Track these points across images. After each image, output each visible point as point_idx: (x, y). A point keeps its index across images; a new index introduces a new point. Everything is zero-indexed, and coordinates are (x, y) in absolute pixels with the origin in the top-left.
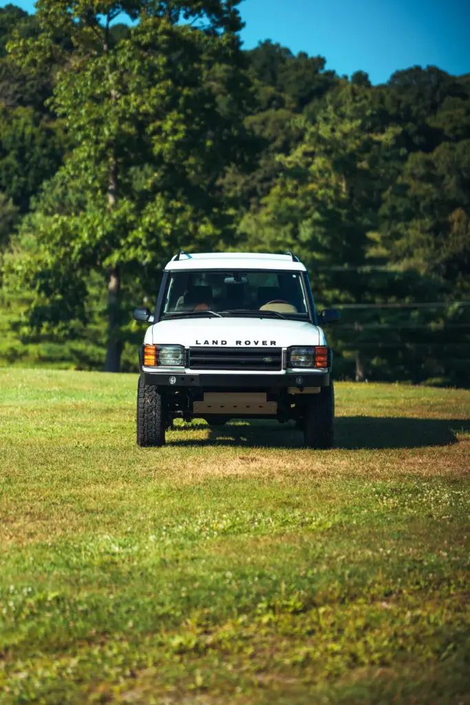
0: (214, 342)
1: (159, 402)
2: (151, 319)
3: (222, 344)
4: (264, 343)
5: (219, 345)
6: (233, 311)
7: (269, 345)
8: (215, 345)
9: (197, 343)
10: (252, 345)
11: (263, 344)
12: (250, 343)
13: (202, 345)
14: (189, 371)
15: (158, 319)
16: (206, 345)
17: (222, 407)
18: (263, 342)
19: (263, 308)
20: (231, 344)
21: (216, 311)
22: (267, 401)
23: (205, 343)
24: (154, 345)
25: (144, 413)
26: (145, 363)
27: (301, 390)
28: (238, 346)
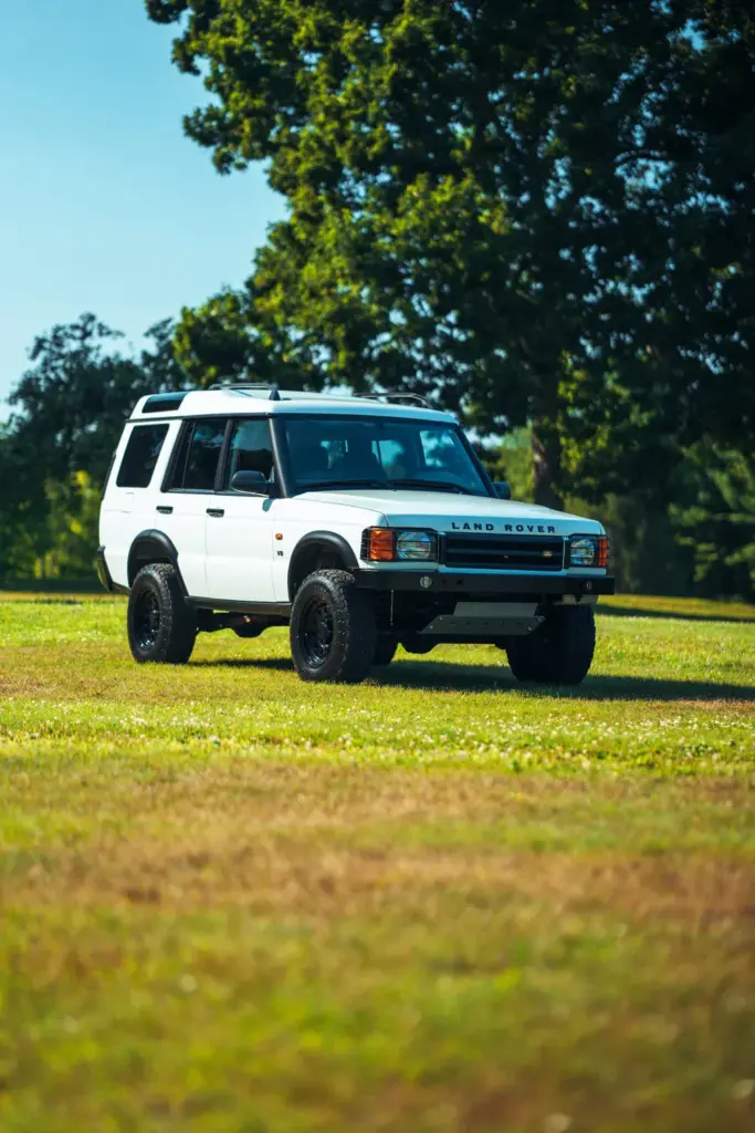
17: (468, 624)
27: (578, 600)
28: (508, 532)
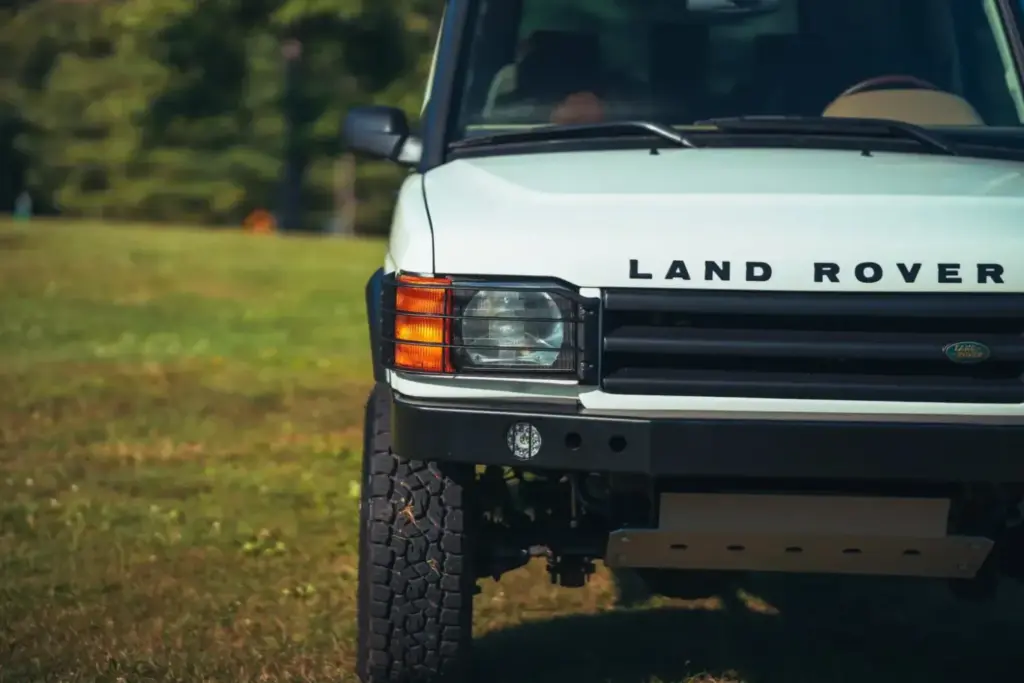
0: (711, 267)
1: (456, 518)
2: (412, 151)
3: (750, 276)
4: (946, 272)
5: (738, 281)
6: (731, 121)
7: (969, 283)
8: (717, 283)
9: (634, 274)
10: (892, 282)
11: (942, 278)
12: (878, 272)
13: (659, 281)
14: (595, 401)
15: (441, 153)
16: (677, 283)
17: (737, 547)
18: (942, 268)
19: (846, 107)
20: (792, 276)
21: (666, 124)
22: (949, 532)
23: (671, 275)
24: (438, 276)
25: (391, 565)
26: (401, 359)
28: (826, 285)
